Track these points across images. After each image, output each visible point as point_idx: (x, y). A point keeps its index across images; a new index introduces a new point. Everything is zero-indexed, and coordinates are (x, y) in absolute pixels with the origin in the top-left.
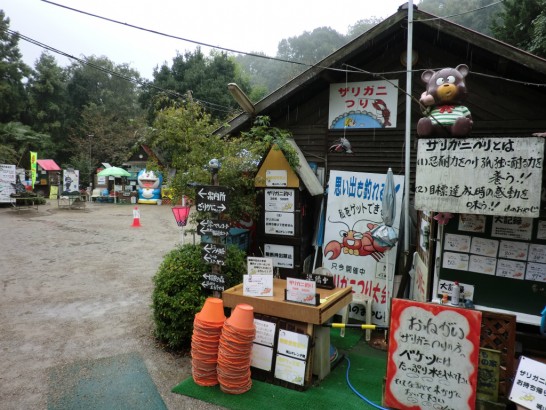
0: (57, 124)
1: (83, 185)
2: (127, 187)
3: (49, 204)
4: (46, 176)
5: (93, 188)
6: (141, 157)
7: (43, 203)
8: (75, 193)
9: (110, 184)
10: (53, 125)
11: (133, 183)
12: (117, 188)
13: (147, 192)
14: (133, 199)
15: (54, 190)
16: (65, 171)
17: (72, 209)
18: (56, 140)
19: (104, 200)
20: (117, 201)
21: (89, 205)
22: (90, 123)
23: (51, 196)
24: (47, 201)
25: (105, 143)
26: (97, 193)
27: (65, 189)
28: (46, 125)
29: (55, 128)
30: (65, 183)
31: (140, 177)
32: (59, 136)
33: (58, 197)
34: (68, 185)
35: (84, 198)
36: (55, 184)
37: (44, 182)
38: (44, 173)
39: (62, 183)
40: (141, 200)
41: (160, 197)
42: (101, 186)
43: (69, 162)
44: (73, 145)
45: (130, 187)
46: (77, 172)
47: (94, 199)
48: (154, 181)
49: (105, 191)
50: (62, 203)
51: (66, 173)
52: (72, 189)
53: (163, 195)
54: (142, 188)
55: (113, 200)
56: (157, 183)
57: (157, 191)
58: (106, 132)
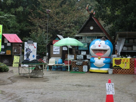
0: (21, 9)
1: (40, 55)
2: (79, 57)
3: (12, 72)
4: (10, 48)
5: (49, 57)
6: (92, 28)
7: (6, 71)
8: (33, 62)
9: (64, 54)
10: (18, 10)
11: (84, 53)
12: (70, 58)
13: (99, 61)
14: (85, 68)
15: (16, 59)
16: (26, 43)
17: (31, 77)
18: (19, 22)
19: (58, 68)
20: (71, 69)
21: (46, 73)
22: (45, 7)
23: (14, 65)
24: (10, 69)
25: (57, 22)
26: (52, 62)
27: (25, 58)
28: (13, 10)
29: (19, 12)
30: (25, 53)
31: (92, 47)
32: (22, 18)
33: (20, 65)
34: (28, 55)
35: (41, 66)
36: (18, 54)
37: (9, 52)
38: (9, 45)
39: (23, 53)
40: (93, 69)
41: (110, 66)
42: (56, 56)
43: (29, 36)
44: (32, 24)
45: (81, 57)
46: (35, 44)
47: (50, 67)
48: (105, 51)
49: (59, 60)
50: (23, 71)
51: (26, 45)
52: (31, 58)
53: (114, 64)
54: (93, 57)
55: (67, 68)
56: (109, 52)
57: (108, 60)
58: (57, 13)
